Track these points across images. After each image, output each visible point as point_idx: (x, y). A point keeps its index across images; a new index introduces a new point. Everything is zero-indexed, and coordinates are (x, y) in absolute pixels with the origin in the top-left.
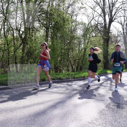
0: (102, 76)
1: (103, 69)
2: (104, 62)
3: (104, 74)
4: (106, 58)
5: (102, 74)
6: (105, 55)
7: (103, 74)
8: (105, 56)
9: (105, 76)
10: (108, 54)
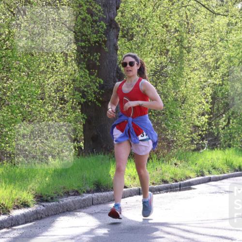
0: (68, 210)
1: (80, 152)
2: (83, 96)
3: (87, 196)
4: (97, 56)
5: (67, 194)
6: (88, 30)
7: (77, 193)
8: (94, 38)
9: (91, 214)
10: (112, 25)
